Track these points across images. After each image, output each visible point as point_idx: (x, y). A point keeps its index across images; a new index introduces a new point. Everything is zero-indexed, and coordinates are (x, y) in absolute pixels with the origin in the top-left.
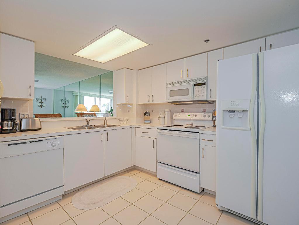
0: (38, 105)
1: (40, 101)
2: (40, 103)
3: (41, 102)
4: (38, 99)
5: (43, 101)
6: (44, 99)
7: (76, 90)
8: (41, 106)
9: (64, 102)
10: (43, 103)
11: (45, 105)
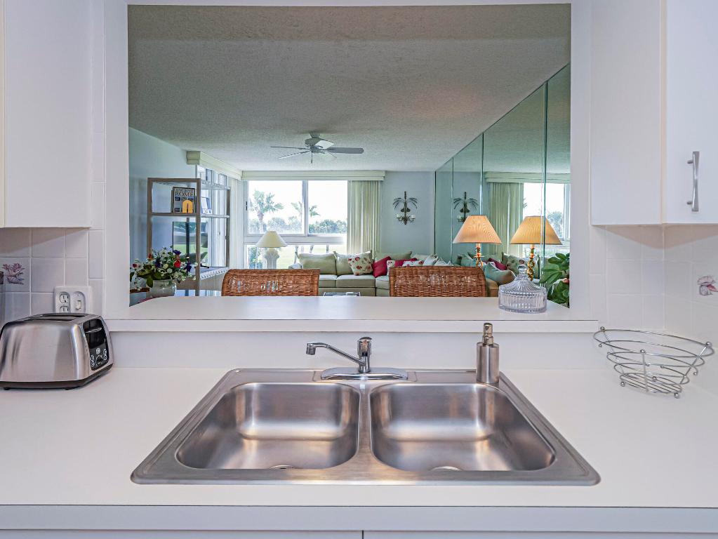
0: (398, 216)
1: (402, 206)
2: (402, 211)
3: (406, 210)
4: (397, 201)
5: (409, 206)
6: (412, 199)
7: (499, 168)
8: (405, 220)
9: (461, 206)
10: (409, 210)
11: (412, 217)
